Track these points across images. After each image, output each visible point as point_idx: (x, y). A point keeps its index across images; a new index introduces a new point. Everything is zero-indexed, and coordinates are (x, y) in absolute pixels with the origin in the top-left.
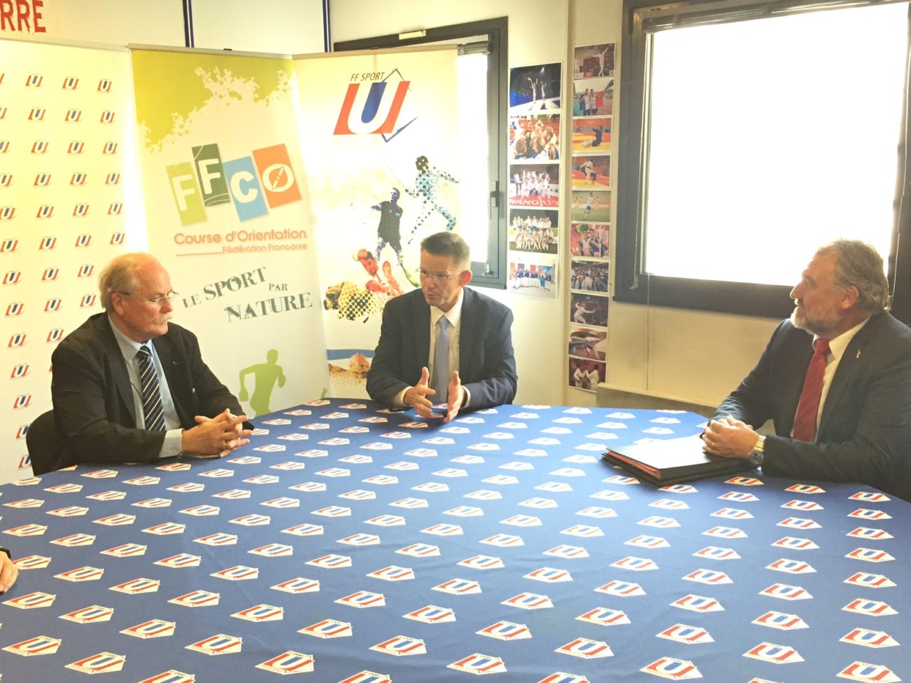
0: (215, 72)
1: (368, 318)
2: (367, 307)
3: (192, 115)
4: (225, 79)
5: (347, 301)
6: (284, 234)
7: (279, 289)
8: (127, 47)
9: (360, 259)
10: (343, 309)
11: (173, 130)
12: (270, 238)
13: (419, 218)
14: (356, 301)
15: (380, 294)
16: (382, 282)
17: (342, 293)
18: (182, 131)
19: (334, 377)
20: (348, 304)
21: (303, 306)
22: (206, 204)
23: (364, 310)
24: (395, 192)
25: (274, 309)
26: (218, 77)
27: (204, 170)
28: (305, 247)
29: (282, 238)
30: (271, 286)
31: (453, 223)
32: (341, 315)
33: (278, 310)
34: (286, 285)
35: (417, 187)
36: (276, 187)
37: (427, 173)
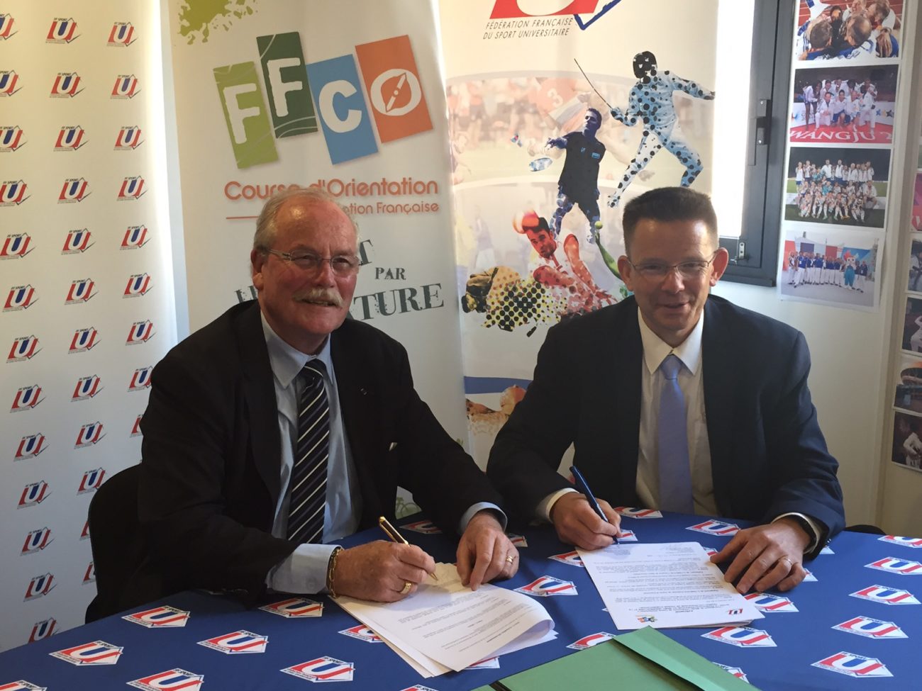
1: (534, 329)
2: (534, 311)
5: (502, 298)
6: (402, 186)
7: (392, 278)
9: (526, 229)
10: (493, 313)
11: (227, 7)
12: (379, 194)
13: (633, 161)
14: (516, 299)
15: (558, 289)
16: (561, 270)
17: (494, 284)
18: (242, 8)
19: (473, 420)
20: (502, 303)
21: (428, 306)
22: (278, 134)
23: (530, 315)
24: (595, 116)
25: (383, 310)
27: (275, 77)
28: (435, 208)
29: (398, 192)
30: (379, 271)
31: (694, 170)
32: (489, 322)
33: (388, 312)
34: (403, 270)
35: (633, 107)
36: (392, 108)
37: (653, 82)
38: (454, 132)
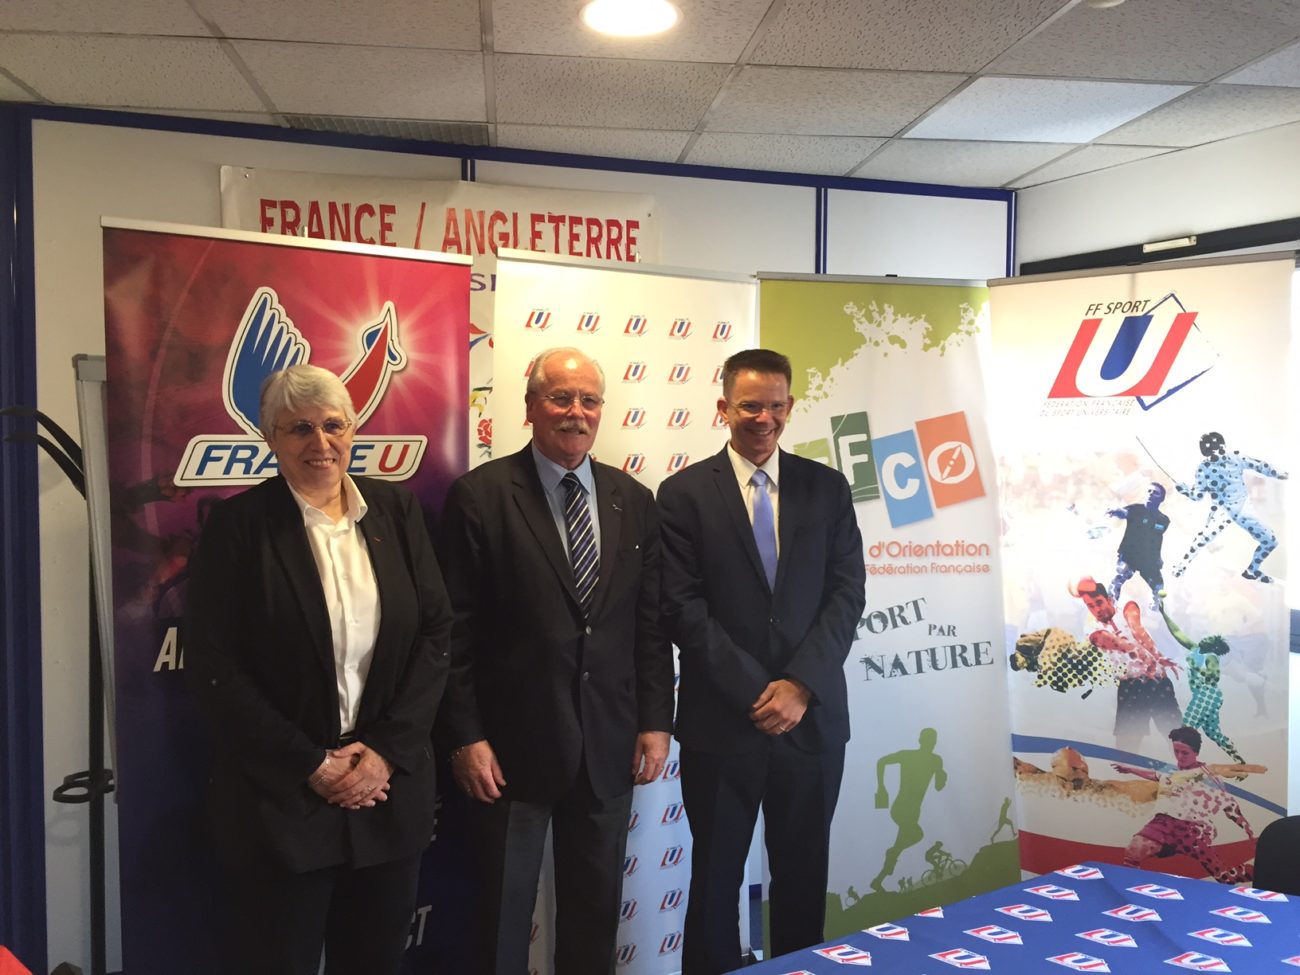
0: (871, 308)
1: (1090, 691)
2: (1090, 674)
3: (835, 371)
4: (884, 318)
5: (1055, 659)
6: (955, 548)
7: (944, 634)
8: (755, 276)
9: (1081, 593)
10: (1045, 673)
11: (807, 393)
12: (933, 554)
13: (1200, 534)
14: (1070, 661)
15: (1117, 654)
16: (1121, 635)
17: (1047, 644)
18: (820, 393)
19: (1021, 779)
20: (1055, 664)
21: (978, 662)
23: (1085, 678)
24: (1158, 490)
25: (935, 666)
26: (875, 315)
27: (845, 450)
28: (986, 569)
29: (951, 554)
30: (931, 628)
31: (1268, 546)
32: (1041, 682)
33: (939, 667)
34: (954, 627)
35: (1200, 483)
36: (947, 477)
37: (1221, 460)
38: (1006, 499)
